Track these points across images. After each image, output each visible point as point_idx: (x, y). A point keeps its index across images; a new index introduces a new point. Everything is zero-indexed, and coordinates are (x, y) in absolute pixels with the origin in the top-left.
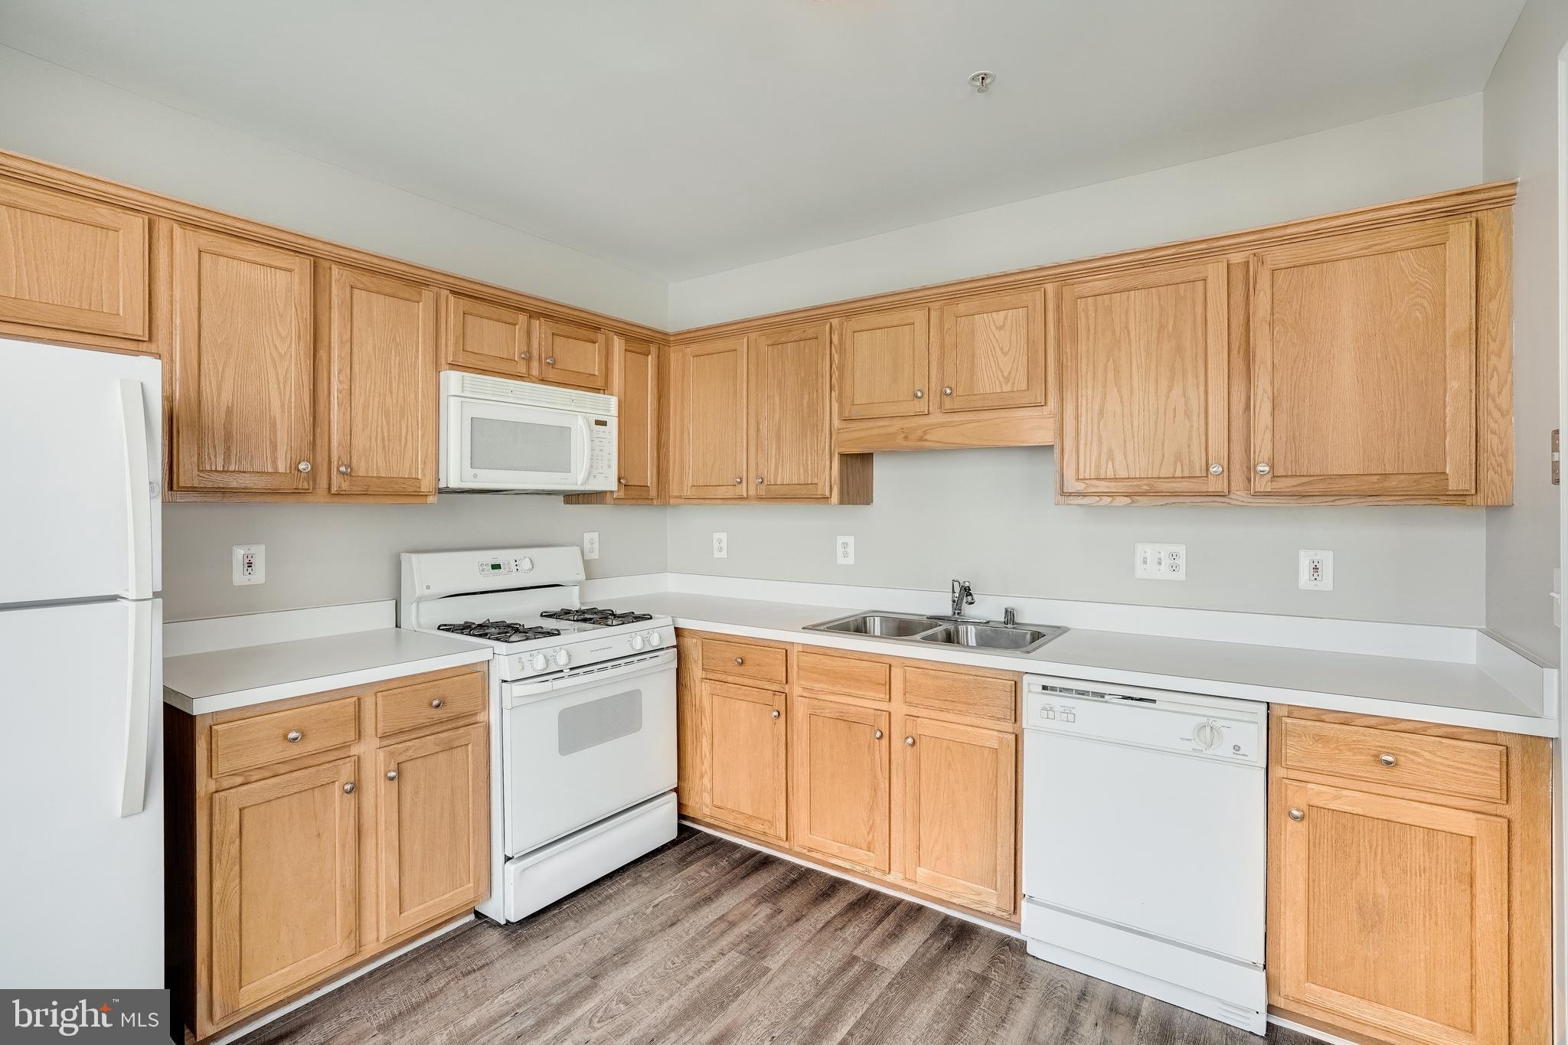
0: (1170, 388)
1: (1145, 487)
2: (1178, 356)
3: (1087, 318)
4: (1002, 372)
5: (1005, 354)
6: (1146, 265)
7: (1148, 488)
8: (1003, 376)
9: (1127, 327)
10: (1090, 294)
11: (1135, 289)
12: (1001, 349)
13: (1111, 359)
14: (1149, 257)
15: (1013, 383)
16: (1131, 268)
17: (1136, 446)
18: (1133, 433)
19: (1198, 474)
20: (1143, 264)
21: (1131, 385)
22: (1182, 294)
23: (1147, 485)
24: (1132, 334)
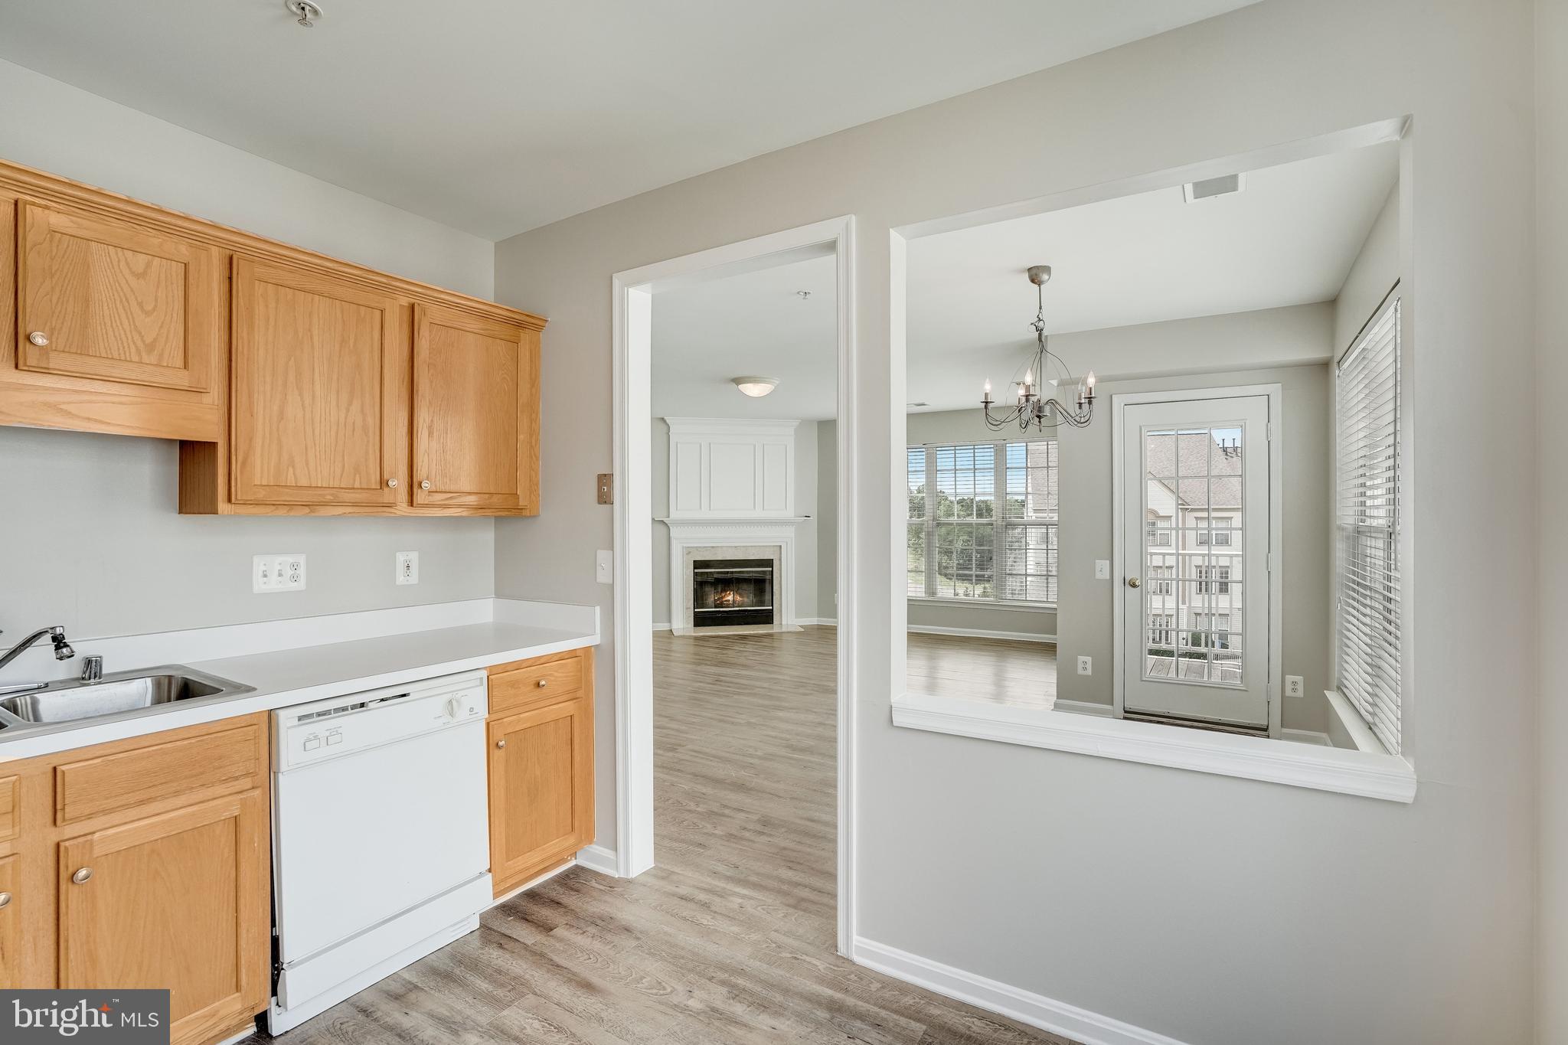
0: (350, 404)
1: (329, 497)
2: (357, 373)
3: (267, 306)
4: (142, 337)
5: (148, 314)
6: (329, 274)
7: (332, 498)
8: (143, 341)
9: (310, 330)
10: (274, 281)
11: (321, 294)
12: (140, 305)
13: (293, 358)
14: (336, 268)
15: (161, 355)
16: (316, 271)
17: (318, 454)
18: (314, 440)
19: (373, 487)
20: (327, 273)
21: (313, 391)
22: (362, 316)
23: (332, 495)
24: (316, 338)
